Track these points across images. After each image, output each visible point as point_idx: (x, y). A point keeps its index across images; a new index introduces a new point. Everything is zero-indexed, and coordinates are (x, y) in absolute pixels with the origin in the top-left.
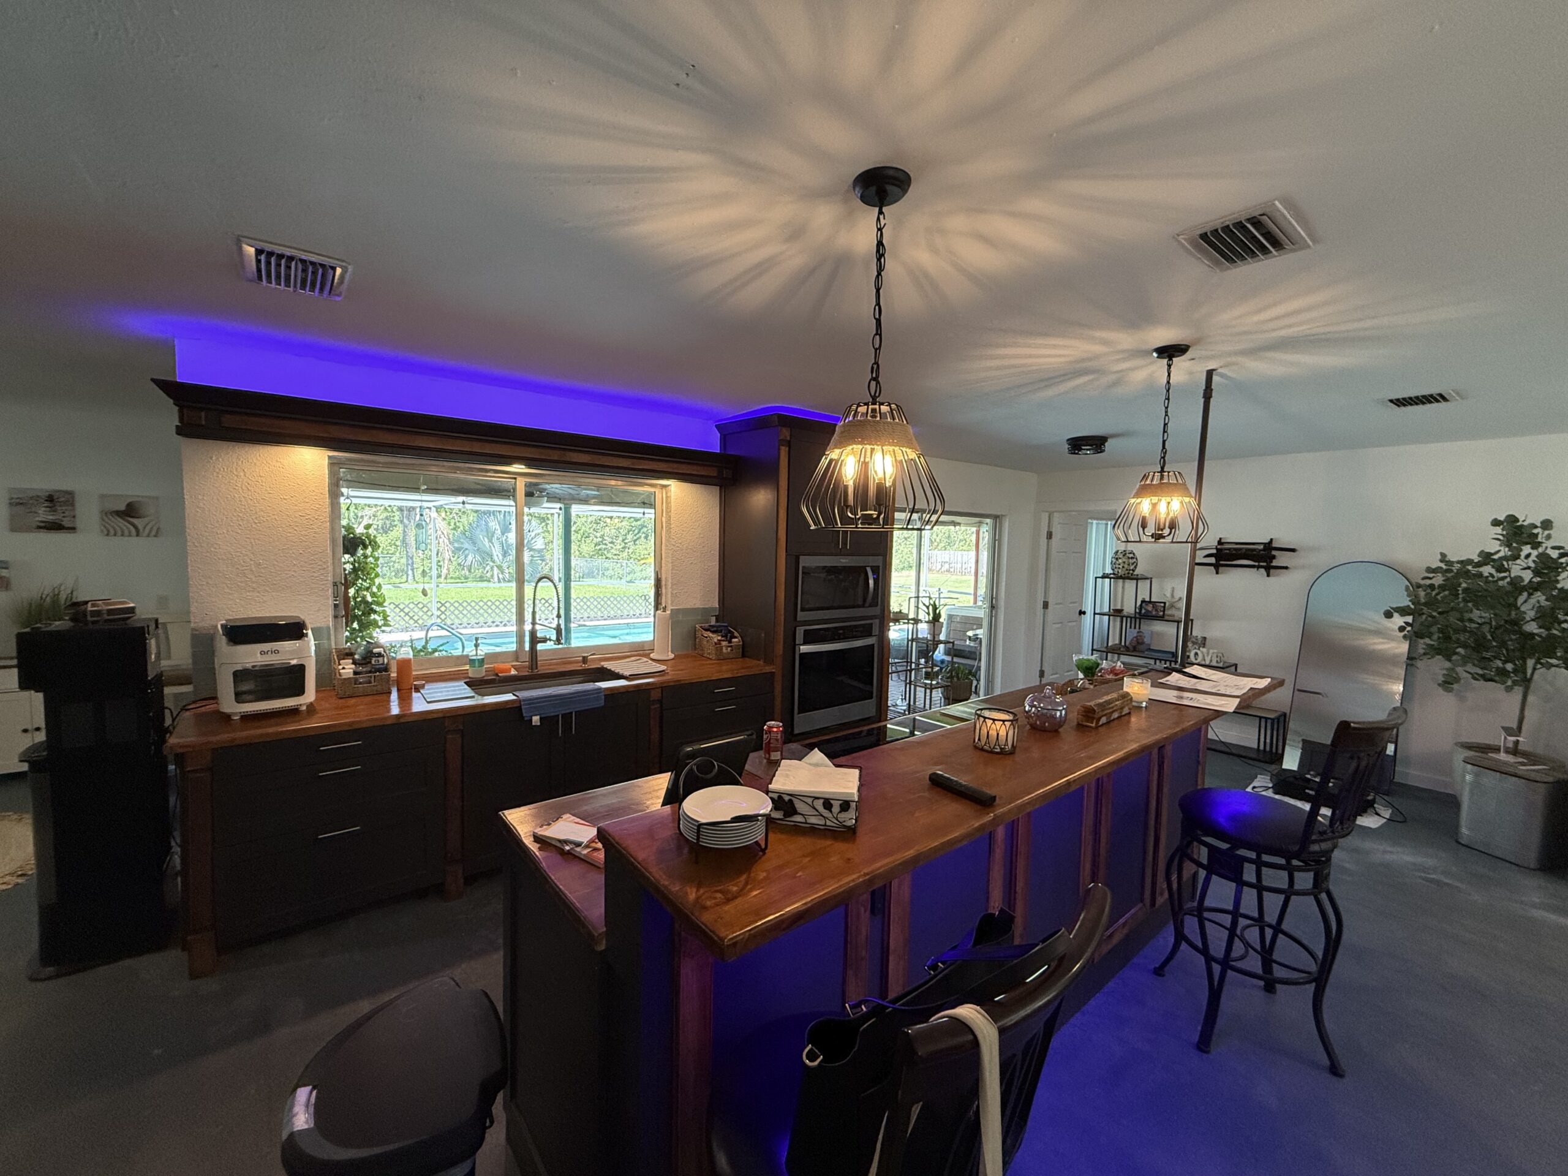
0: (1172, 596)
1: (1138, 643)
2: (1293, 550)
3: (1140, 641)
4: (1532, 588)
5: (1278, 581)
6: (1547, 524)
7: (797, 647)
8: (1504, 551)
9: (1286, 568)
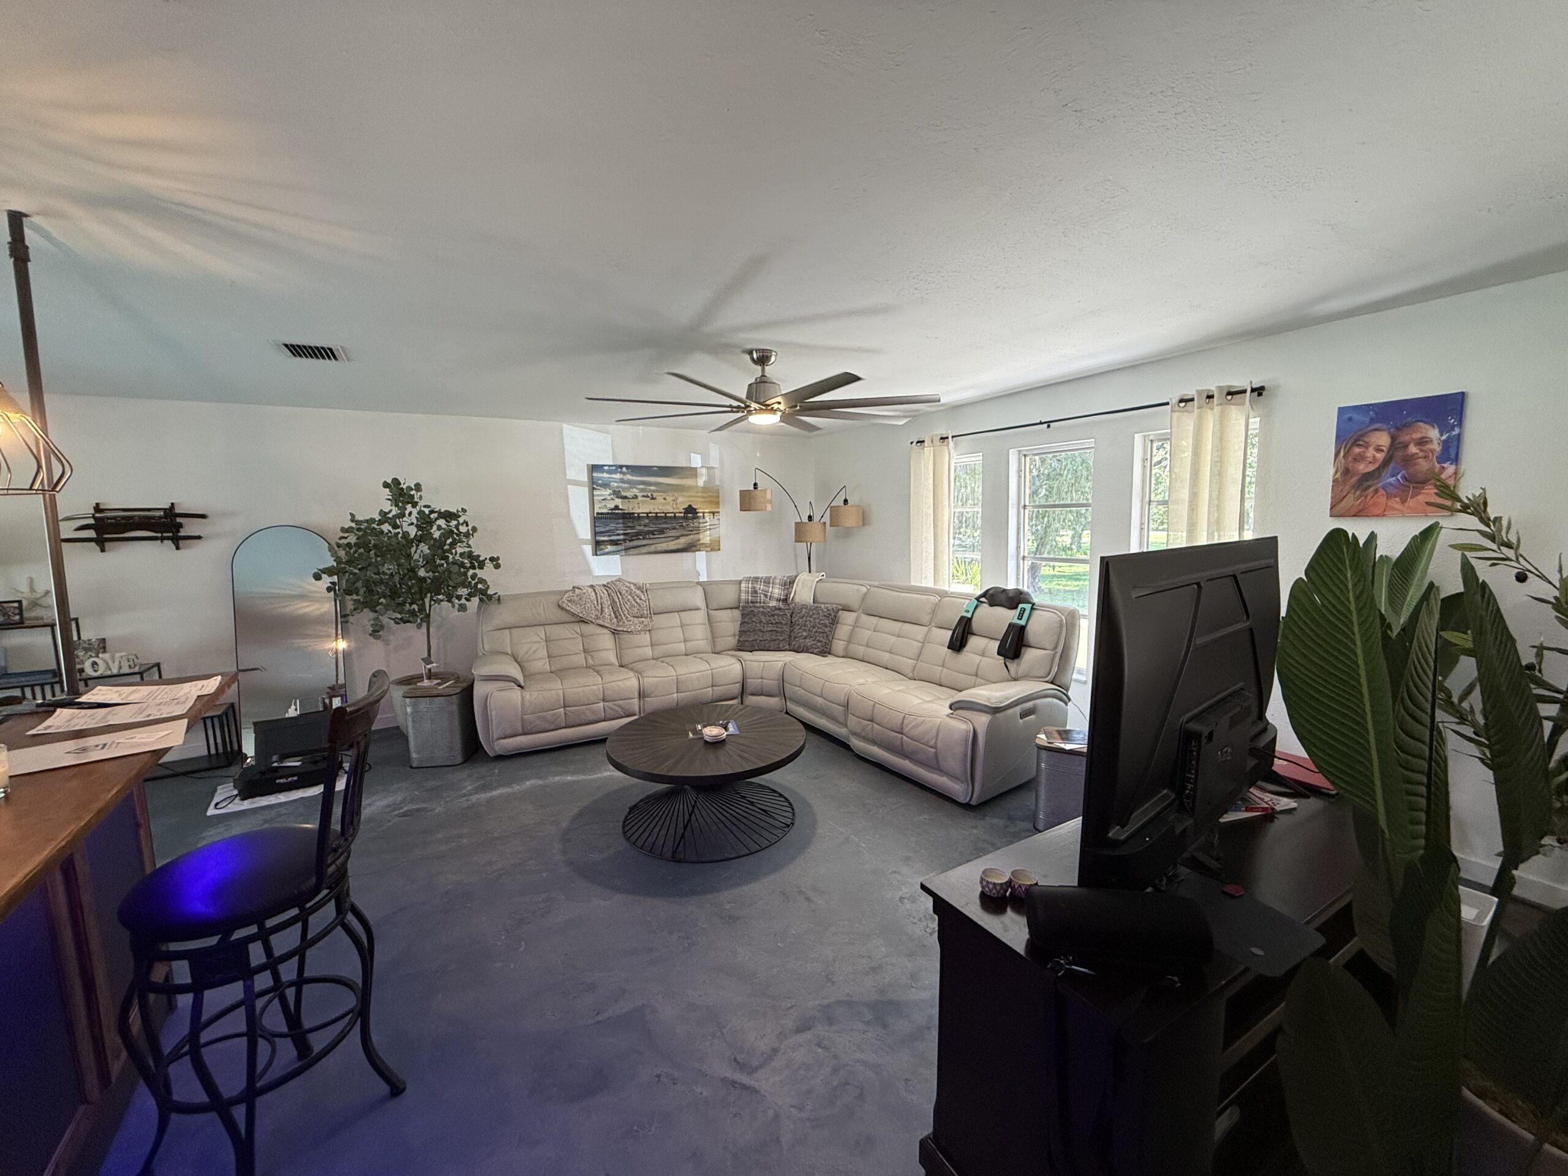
0: (32, 590)
2: (203, 516)
4: (419, 540)
5: (190, 553)
6: (418, 487)
8: (395, 511)
9: (199, 537)
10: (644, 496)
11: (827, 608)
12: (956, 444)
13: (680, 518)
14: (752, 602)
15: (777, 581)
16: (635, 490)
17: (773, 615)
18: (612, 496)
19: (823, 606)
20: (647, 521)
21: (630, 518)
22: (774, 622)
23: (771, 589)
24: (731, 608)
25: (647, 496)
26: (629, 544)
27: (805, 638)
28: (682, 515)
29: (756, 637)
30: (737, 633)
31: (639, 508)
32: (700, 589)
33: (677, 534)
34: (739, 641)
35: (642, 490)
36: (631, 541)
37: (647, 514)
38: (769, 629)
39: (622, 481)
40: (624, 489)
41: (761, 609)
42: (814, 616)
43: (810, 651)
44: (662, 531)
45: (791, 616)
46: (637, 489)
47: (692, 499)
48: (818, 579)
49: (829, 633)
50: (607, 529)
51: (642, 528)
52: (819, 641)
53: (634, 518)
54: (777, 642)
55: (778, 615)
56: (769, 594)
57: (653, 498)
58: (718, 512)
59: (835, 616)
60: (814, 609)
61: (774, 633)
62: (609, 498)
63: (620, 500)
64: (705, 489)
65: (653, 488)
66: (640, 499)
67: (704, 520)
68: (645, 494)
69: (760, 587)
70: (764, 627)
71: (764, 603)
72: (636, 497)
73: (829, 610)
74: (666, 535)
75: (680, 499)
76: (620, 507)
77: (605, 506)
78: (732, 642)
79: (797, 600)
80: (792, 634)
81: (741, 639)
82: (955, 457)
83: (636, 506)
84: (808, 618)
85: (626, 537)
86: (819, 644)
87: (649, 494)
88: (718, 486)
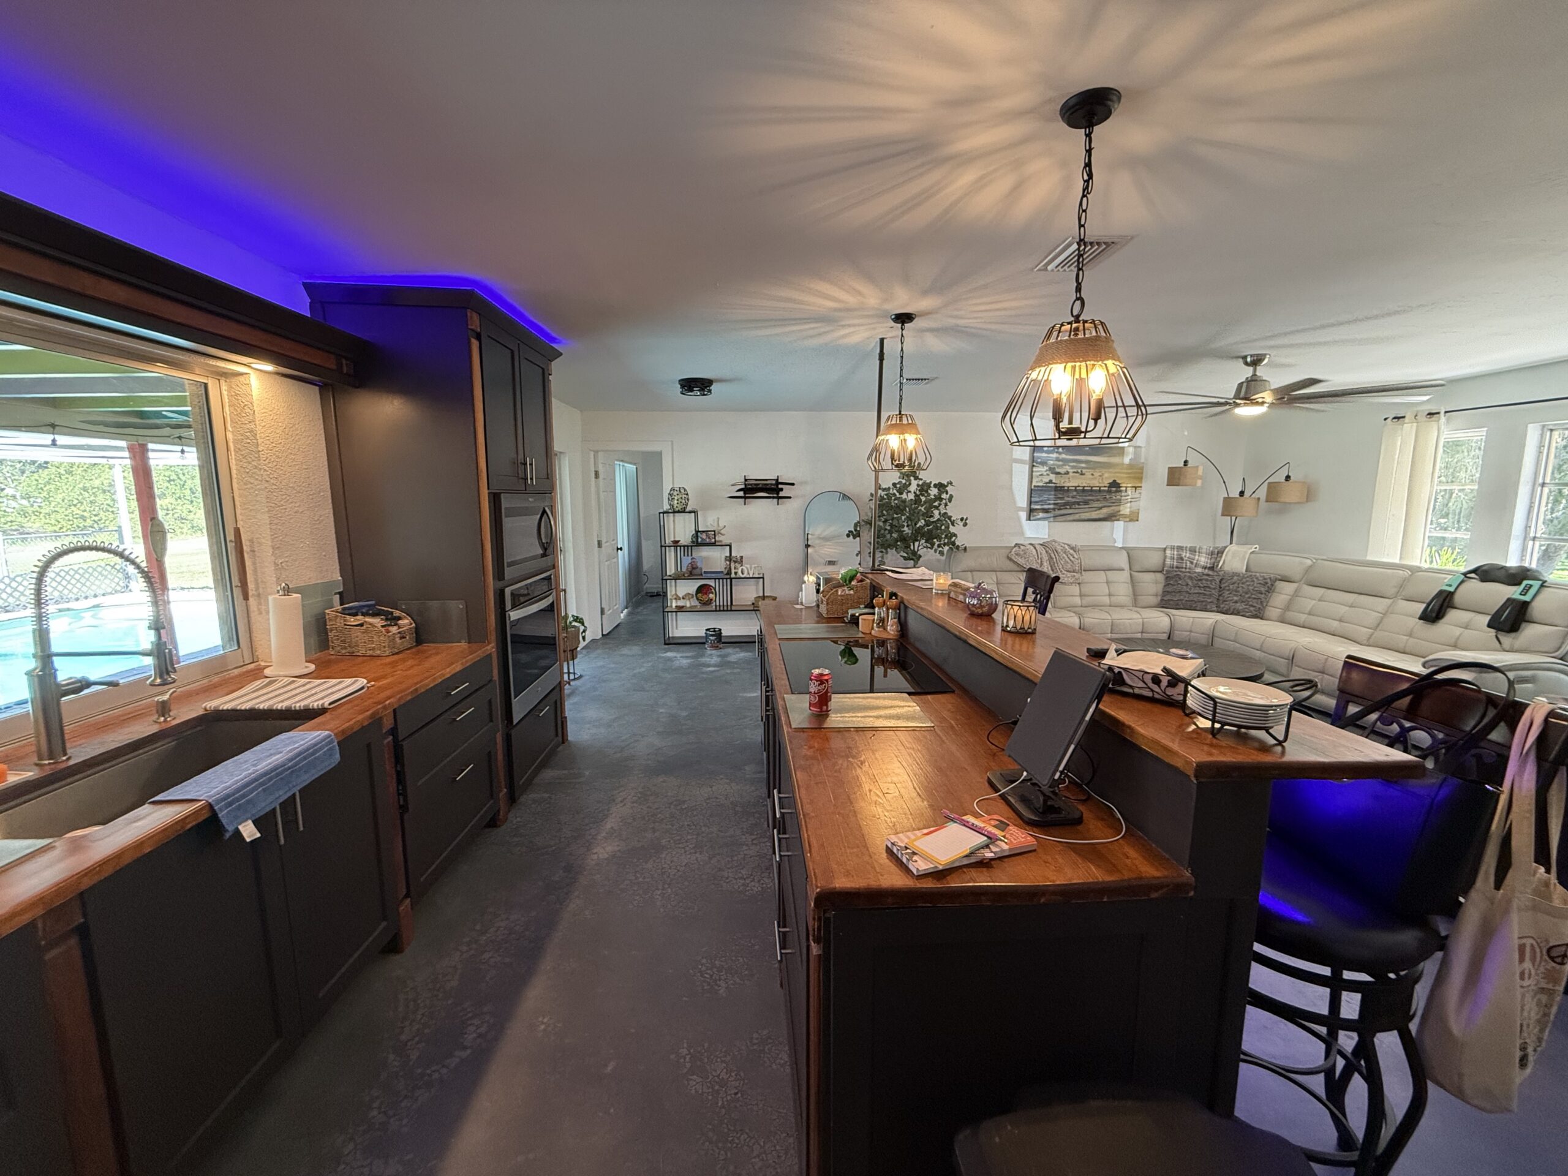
0: (718, 525)
1: (693, 568)
2: (793, 484)
3: (694, 566)
5: (787, 505)
7: (507, 613)
8: (903, 482)
9: (790, 498)
10: (1074, 472)
11: (1263, 576)
12: (1448, 421)
13: (1104, 491)
14: (1177, 567)
15: (1204, 551)
16: (1067, 467)
17: (1201, 580)
18: (1048, 472)
19: (1258, 574)
20: (1075, 493)
21: (1060, 491)
22: (1202, 585)
23: (1197, 557)
24: (1154, 572)
25: (1077, 472)
26: (1058, 512)
27: (1236, 602)
28: (1106, 489)
29: (1182, 597)
30: (1160, 592)
31: (1070, 481)
32: (1125, 553)
33: (1100, 505)
34: (1162, 600)
35: (1073, 467)
36: (1059, 509)
37: (1076, 487)
38: (1196, 591)
39: (1058, 459)
40: (1059, 466)
41: (1188, 574)
42: (1248, 583)
43: (1242, 614)
44: (1086, 503)
45: (1220, 582)
46: (1069, 466)
47: (1117, 475)
48: (1251, 551)
49: (1263, 600)
50: (1041, 499)
51: (1070, 499)
52: (1252, 606)
53: (1064, 490)
54: (1204, 604)
55: (1207, 580)
56: (1195, 562)
57: (1082, 474)
58: (1141, 487)
59: (1272, 585)
60: (1248, 577)
61: (1202, 596)
62: (1045, 473)
63: (1054, 475)
64: (1131, 466)
65: (1083, 465)
66: (1071, 474)
67: (1126, 494)
68: (1075, 470)
69: (1186, 555)
70: (1190, 589)
71: (1190, 569)
72: (1067, 473)
73: (1265, 579)
74: (1090, 506)
75: (1106, 475)
76: (1054, 481)
77: (1042, 480)
78: (1155, 600)
79: (1227, 568)
80: (1221, 598)
81: (1165, 598)
82: (1446, 433)
83: (1067, 480)
84: (1241, 585)
85: (1056, 507)
86: (1252, 609)
87: (1079, 471)
88: (1143, 463)
